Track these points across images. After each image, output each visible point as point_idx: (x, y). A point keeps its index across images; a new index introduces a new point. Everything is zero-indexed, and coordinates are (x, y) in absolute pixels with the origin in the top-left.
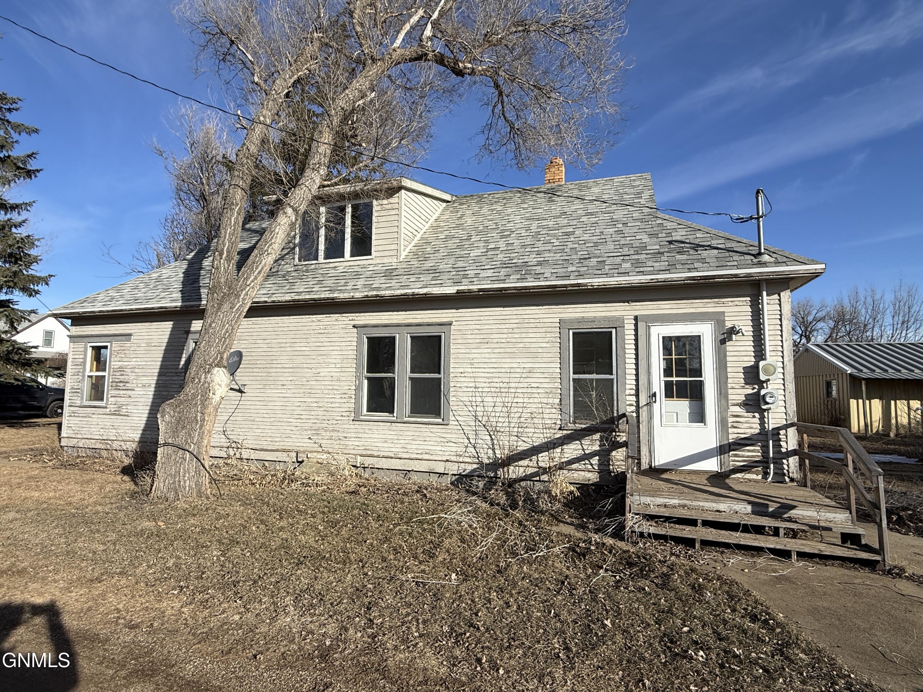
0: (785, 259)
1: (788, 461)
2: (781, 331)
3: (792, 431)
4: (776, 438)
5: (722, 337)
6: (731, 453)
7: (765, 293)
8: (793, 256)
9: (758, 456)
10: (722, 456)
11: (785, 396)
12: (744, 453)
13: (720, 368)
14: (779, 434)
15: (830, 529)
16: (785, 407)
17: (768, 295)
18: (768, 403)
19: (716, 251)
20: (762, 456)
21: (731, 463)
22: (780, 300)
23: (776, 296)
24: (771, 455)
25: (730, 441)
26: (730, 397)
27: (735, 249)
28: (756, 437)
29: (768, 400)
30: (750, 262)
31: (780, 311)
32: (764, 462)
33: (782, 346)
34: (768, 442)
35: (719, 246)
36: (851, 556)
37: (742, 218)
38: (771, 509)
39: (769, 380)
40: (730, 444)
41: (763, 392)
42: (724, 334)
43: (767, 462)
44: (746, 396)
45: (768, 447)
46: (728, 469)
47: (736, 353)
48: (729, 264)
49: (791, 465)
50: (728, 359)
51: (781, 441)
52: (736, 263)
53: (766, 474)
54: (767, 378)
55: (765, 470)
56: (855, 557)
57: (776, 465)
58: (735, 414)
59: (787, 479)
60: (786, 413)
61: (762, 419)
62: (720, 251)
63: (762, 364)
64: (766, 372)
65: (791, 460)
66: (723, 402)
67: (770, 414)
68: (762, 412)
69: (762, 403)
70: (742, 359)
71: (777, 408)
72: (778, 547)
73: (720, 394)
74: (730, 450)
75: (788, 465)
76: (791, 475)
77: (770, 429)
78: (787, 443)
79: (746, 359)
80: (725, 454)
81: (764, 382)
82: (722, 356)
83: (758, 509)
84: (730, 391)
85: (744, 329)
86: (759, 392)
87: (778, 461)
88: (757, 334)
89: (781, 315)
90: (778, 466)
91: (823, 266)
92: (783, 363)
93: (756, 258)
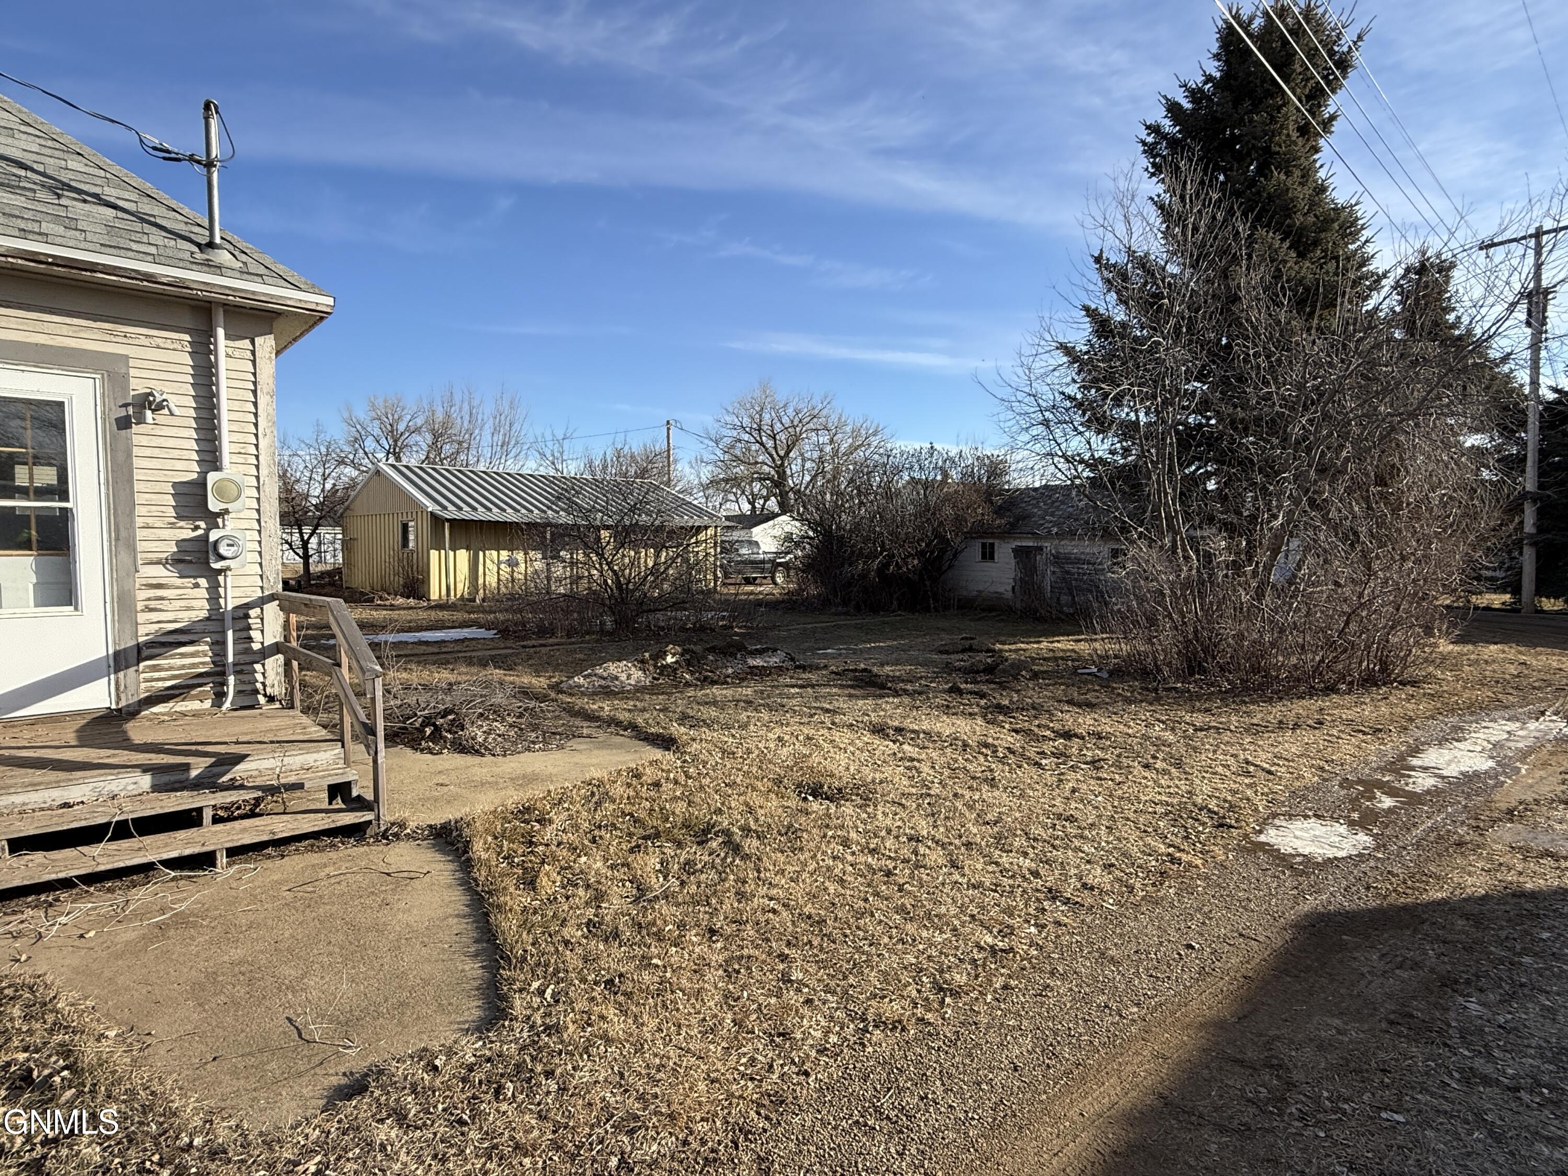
0: (262, 270)
1: (263, 665)
2: (256, 415)
3: (272, 609)
4: (241, 624)
5: (122, 412)
6: (142, 665)
7: (221, 332)
8: (281, 269)
9: (203, 663)
10: (121, 675)
11: (260, 542)
12: (172, 661)
13: (115, 482)
14: (247, 616)
15: (299, 786)
16: (261, 564)
17: (228, 337)
18: (223, 558)
19: (111, 212)
20: (213, 662)
21: (143, 685)
22: (253, 353)
23: (246, 343)
24: (230, 659)
25: (141, 640)
26: (141, 546)
27: (159, 221)
28: (199, 627)
29: (223, 550)
30: (187, 256)
31: (254, 374)
32: (218, 674)
33: (257, 446)
34: (224, 633)
35: (121, 203)
36: (327, 827)
37: (168, 151)
38: (194, 773)
39: (227, 511)
40: (139, 648)
41: (214, 536)
42: (126, 405)
43: (223, 674)
44: (179, 543)
45: (224, 643)
46: (136, 699)
47: (156, 453)
48: (134, 246)
49: (271, 675)
50: (137, 462)
51: (250, 629)
52: (153, 250)
53: (220, 696)
54: (224, 506)
55: (219, 689)
56: (333, 826)
57: (240, 677)
58: (154, 581)
59: (262, 699)
60: (261, 576)
61: (214, 588)
62: (120, 214)
63: (212, 477)
64: (221, 494)
65: (269, 662)
66: (124, 556)
67: (229, 580)
68: (213, 575)
69: (212, 558)
70: (169, 464)
71: (243, 566)
72: (187, 852)
73: (117, 539)
74: (139, 660)
75: (263, 674)
76: (269, 691)
77: (230, 608)
78: (262, 631)
79: (179, 465)
80: (127, 667)
81: (218, 515)
82: (121, 457)
83: (165, 778)
84: (140, 534)
85: (173, 401)
86: (206, 536)
87: (244, 669)
88: (204, 414)
89: (255, 383)
90: (246, 678)
91: (330, 301)
92: (258, 478)
93: (201, 251)
